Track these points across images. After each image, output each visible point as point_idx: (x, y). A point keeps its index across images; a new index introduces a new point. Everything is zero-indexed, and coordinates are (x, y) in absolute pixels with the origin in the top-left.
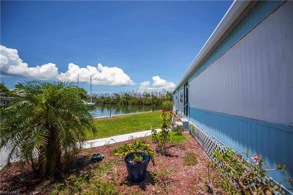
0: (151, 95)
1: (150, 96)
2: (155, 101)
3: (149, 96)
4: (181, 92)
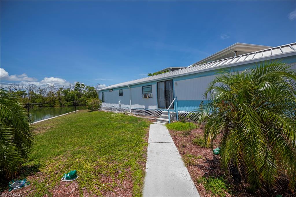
0: (27, 92)
1: (26, 94)
2: (38, 101)
3: (23, 94)
4: (143, 88)
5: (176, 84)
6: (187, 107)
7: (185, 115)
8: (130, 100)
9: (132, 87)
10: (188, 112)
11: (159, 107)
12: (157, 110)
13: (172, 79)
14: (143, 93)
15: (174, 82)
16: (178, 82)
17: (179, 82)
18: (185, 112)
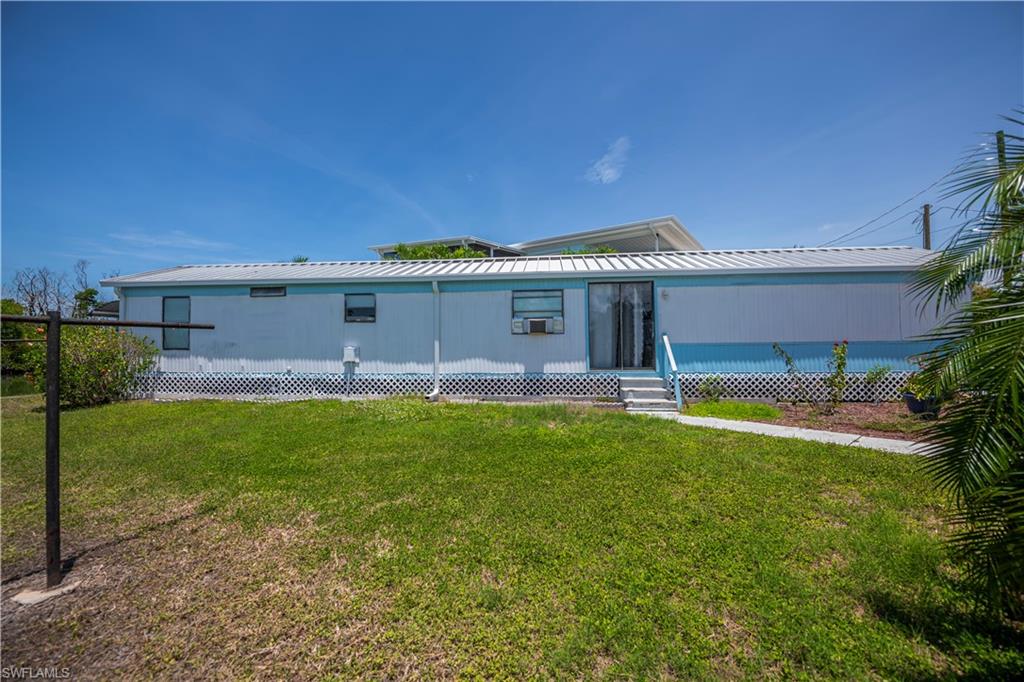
4: (513, 298)
5: (665, 296)
6: (700, 364)
7: (694, 383)
8: (437, 344)
9: (449, 287)
10: (701, 376)
11: (592, 366)
12: (585, 377)
13: (651, 279)
14: (513, 317)
15: (659, 290)
16: (670, 290)
17: (676, 292)
18: (693, 376)
